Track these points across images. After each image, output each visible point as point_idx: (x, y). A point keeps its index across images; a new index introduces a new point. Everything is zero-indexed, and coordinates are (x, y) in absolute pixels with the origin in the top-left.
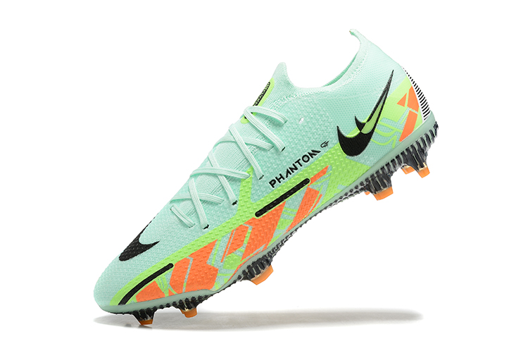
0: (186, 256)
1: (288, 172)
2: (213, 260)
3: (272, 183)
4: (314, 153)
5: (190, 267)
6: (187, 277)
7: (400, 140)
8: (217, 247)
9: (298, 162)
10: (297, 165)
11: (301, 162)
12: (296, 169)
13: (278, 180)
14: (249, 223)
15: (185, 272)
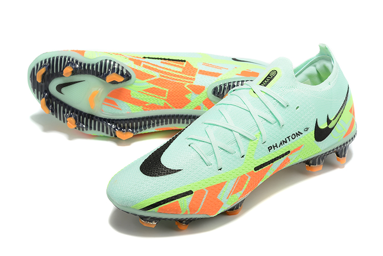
0: (203, 188)
1: (281, 143)
2: (222, 196)
3: (270, 148)
4: (299, 134)
5: (205, 196)
6: (202, 204)
7: (344, 137)
8: (226, 187)
9: (288, 137)
10: (287, 139)
11: (290, 138)
12: (286, 142)
13: (274, 147)
14: (249, 174)
15: (201, 200)
